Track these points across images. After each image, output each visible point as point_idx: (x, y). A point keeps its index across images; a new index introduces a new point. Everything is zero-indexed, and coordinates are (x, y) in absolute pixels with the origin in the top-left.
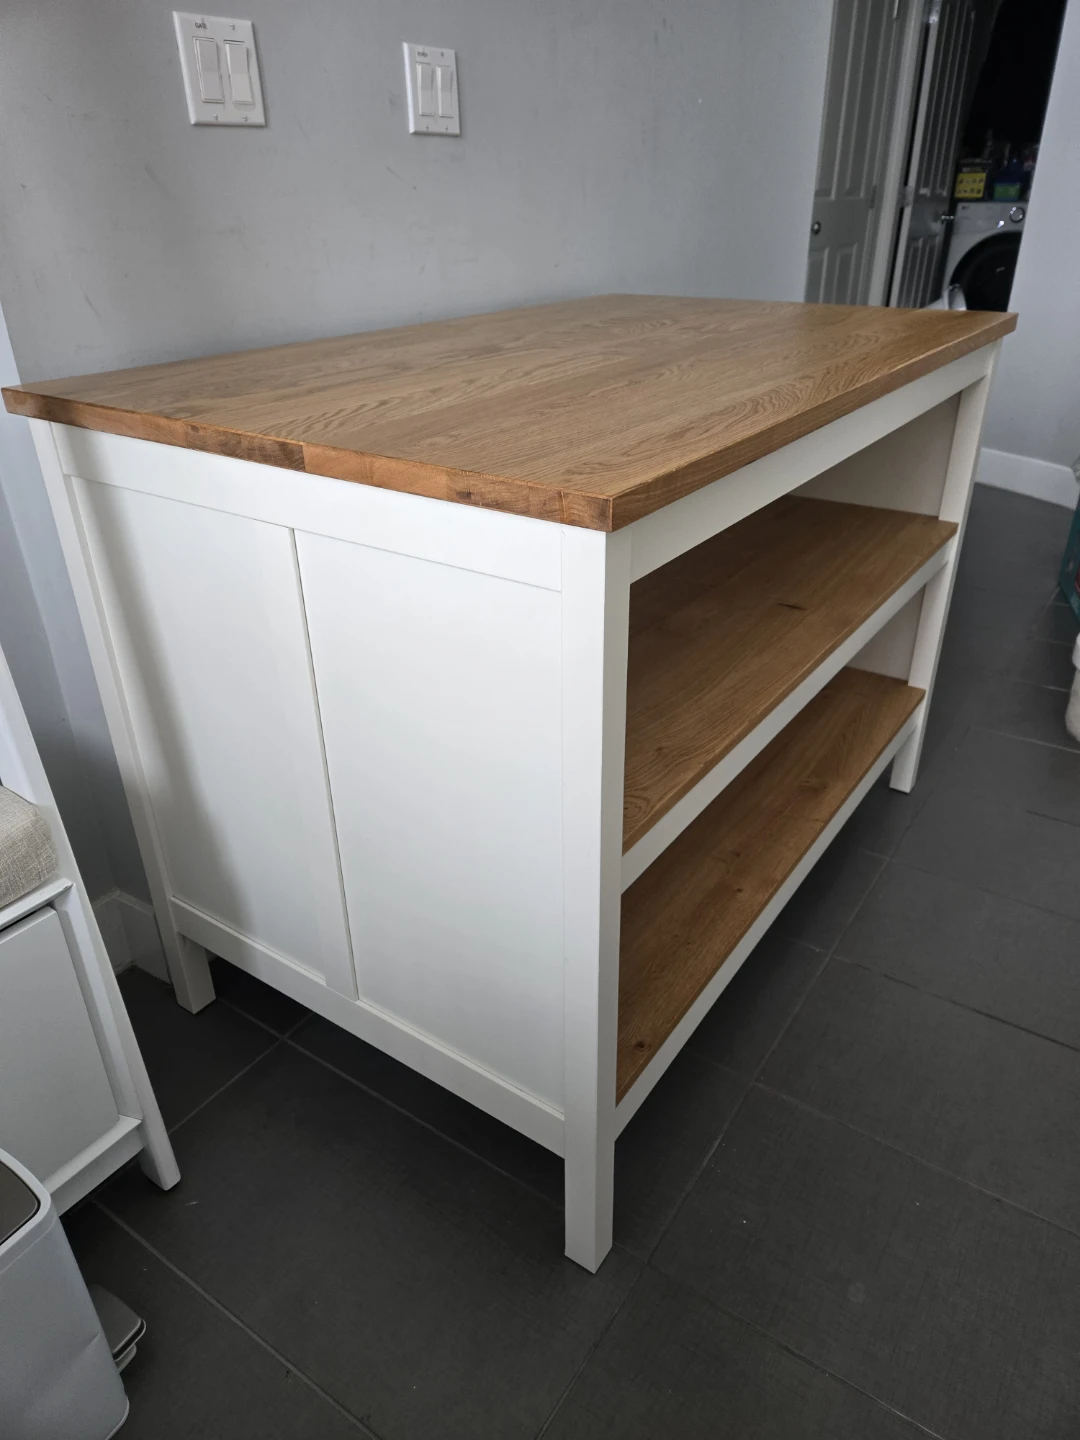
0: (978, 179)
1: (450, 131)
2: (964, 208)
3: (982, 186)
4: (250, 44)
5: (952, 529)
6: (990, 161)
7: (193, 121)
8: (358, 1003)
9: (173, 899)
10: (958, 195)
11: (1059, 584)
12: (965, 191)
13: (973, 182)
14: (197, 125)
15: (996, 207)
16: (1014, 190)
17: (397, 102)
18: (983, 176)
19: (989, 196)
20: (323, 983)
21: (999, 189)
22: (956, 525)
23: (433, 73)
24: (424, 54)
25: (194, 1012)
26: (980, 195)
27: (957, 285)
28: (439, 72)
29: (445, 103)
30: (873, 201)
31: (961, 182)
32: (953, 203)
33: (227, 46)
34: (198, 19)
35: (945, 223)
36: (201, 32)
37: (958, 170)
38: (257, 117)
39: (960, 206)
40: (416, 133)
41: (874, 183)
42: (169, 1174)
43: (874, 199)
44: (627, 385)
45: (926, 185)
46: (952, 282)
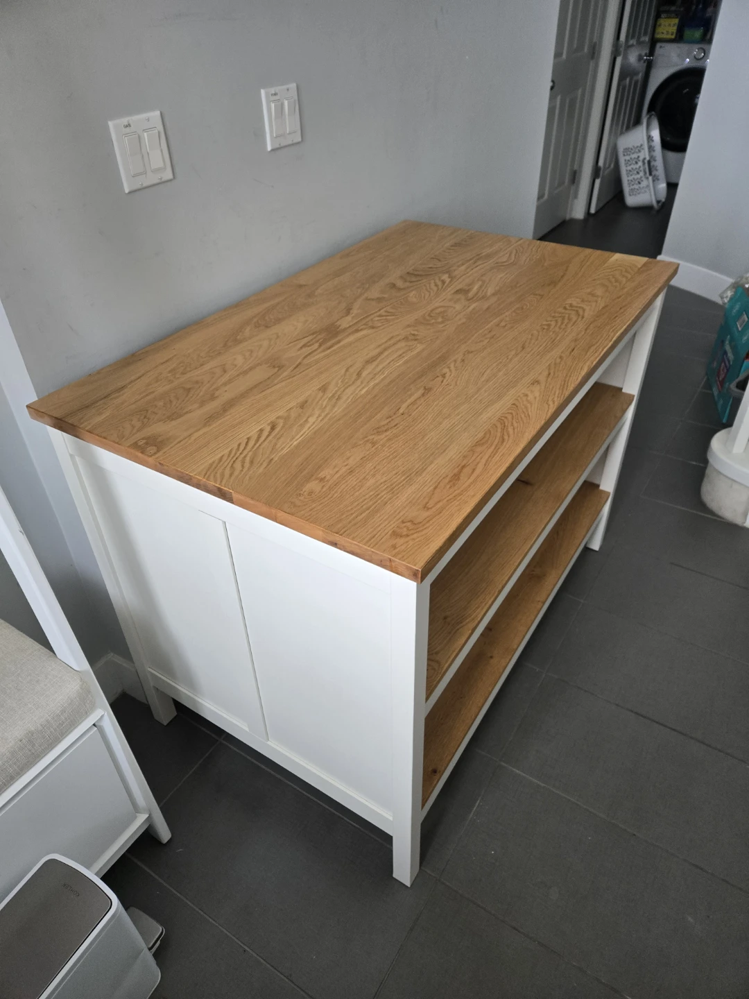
0: (672, 23)
1: (295, 141)
2: (661, 47)
3: (674, 29)
4: (161, 128)
5: (631, 397)
6: (682, 9)
7: (127, 191)
8: (269, 743)
9: (149, 669)
10: (658, 36)
11: (707, 374)
12: (663, 33)
13: (668, 26)
14: (130, 193)
15: (684, 47)
16: (698, 34)
17: (259, 134)
18: (676, 21)
19: (679, 38)
20: (247, 729)
21: (688, 33)
22: (634, 396)
23: (282, 105)
24: (275, 94)
25: (165, 724)
26: (673, 37)
27: (653, 113)
28: (286, 103)
29: (291, 124)
30: (594, 53)
31: (660, 25)
32: (654, 42)
33: (145, 134)
34: (125, 121)
35: (646, 62)
36: (128, 130)
37: (658, 17)
38: (168, 175)
39: (658, 45)
40: (272, 150)
41: (594, 40)
42: (165, 834)
43: (594, 52)
44: (423, 395)
45: (633, 37)
46: (649, 111)
